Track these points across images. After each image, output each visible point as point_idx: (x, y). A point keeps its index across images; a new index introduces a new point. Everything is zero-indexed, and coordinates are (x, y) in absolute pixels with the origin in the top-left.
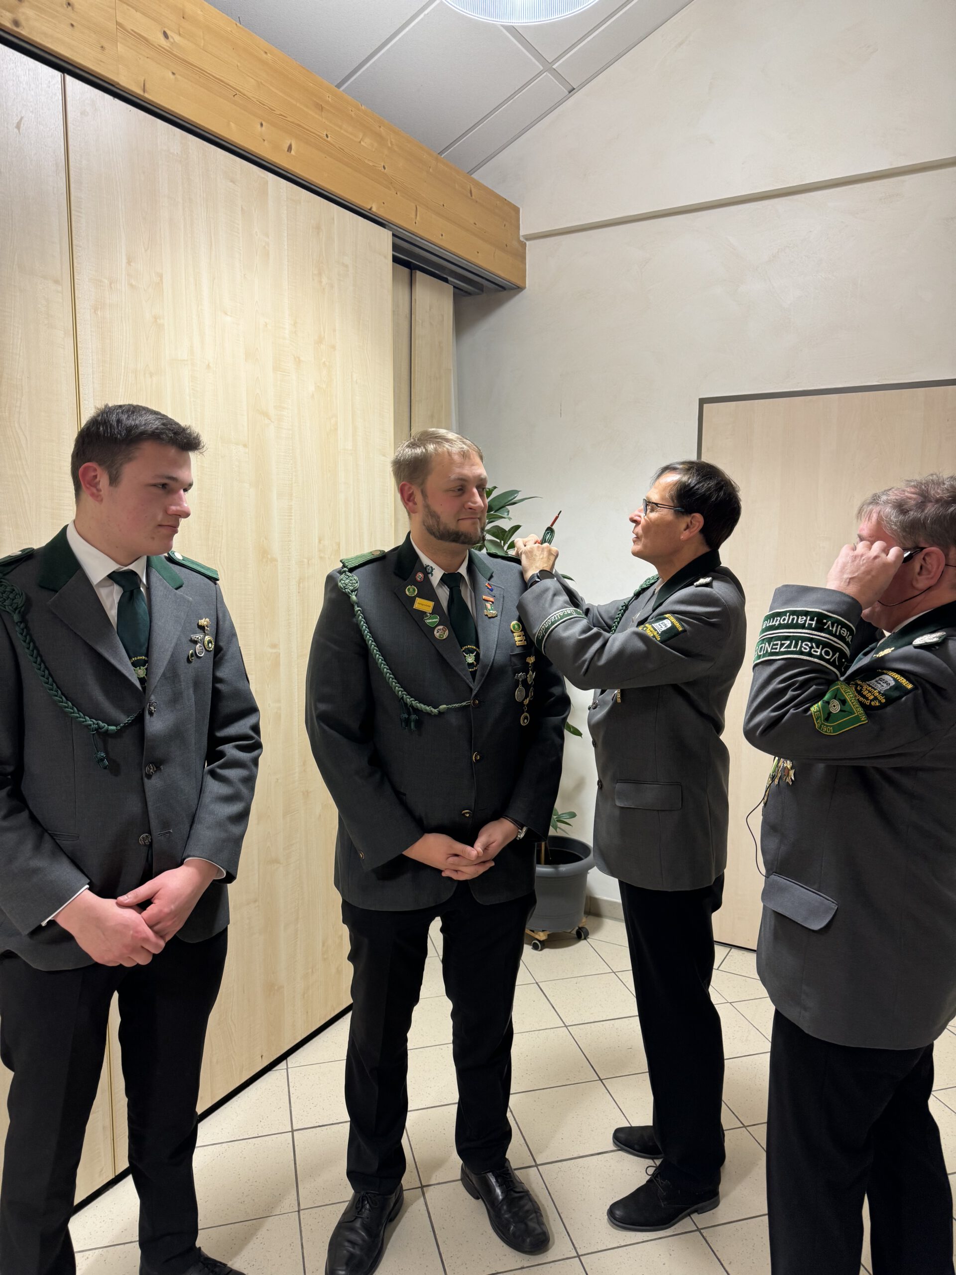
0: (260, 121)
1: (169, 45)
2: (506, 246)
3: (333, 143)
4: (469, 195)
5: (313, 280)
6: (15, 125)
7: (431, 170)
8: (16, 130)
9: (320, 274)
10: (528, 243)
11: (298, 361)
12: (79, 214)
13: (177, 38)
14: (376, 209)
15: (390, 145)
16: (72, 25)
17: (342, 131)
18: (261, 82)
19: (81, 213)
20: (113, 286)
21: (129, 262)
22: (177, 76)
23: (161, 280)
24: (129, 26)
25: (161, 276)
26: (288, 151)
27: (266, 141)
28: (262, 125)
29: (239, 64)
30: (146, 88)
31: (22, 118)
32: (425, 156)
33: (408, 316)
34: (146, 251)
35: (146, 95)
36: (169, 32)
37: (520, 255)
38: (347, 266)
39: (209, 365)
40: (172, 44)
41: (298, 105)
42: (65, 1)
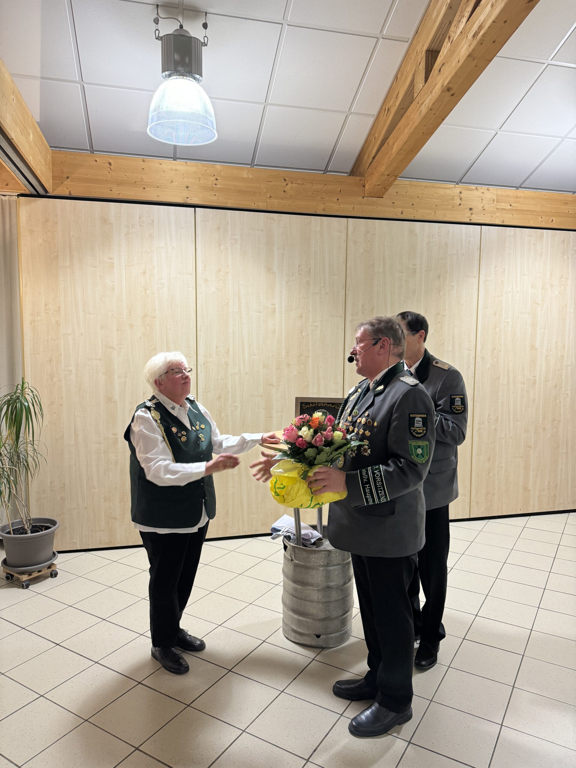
0: (541, 217)
3: (571, 213)
5: (560, 258)
6: (468, 243)
9: (563, 256)
11: (552, 285)
13: (514, 204)
16: (484, 215)
18: (543, 205)
20: (490, 275)
21: (495, 268)
22: (514, 215)
23: (504, 271)
24: (499, 208)
26: (552, 222)
27: (543, 222)
28: (542, 217)
29: (535, 203)
31: (470, 240)
34: (500, 263)
35: (504, 224)
36: (512, 204)
39: (518, 292)
40: (513, 207)
41: (557, 206)
42: (483, 209)
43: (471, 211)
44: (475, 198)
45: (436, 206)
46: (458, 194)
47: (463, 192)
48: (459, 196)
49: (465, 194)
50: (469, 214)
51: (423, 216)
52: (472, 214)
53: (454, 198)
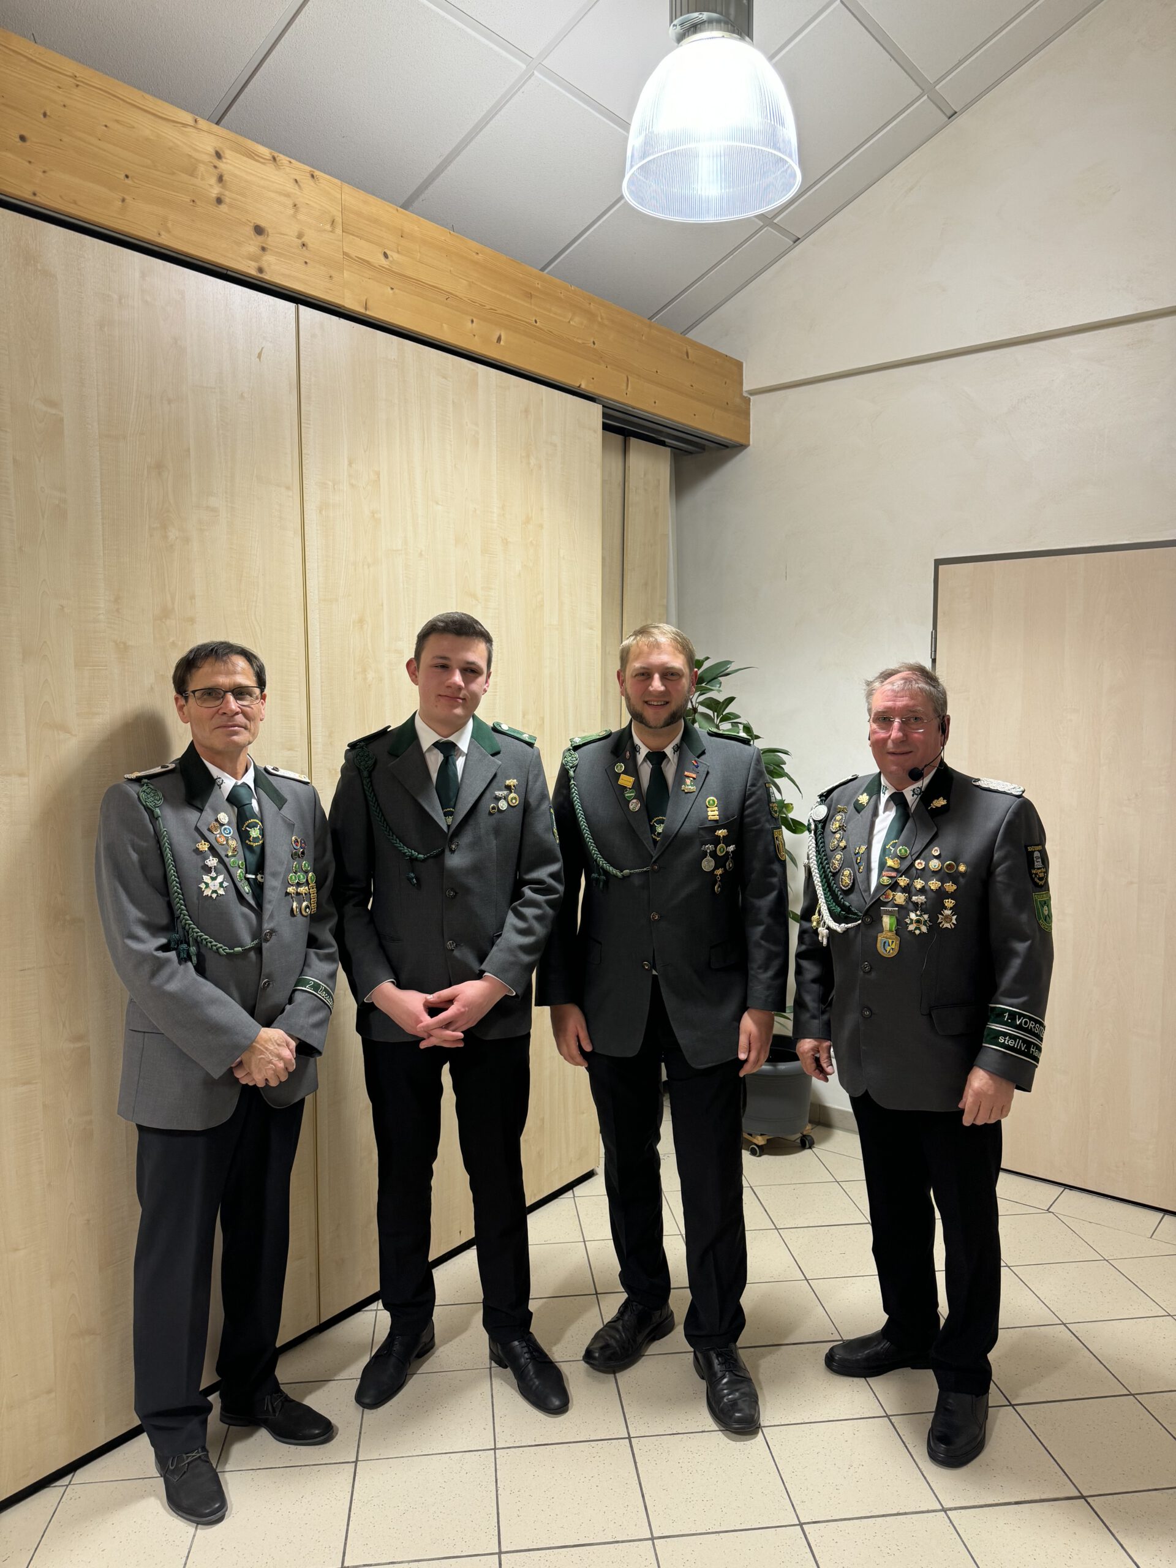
0: (471, 318)
1: (388, 263)
2: (727, 404)
3: (541, 327)
4: (686, 357)
5: (521, 462)
6: (257, 355)
7: (644, 338)
8: (258, 360)
9: (528, 456)
10: (751, 398)
11: (505, 542)
12: (308, 426)
13: (396, 256)
14: (584, 385)
15: (600, 319)
16: (306, 263)
17: (551, 315)
18: (473, 282)
19: (309, 424)
20: (336, 487)
21: (350, 464)
22: (396, 291)
23: (379, 477)
24: (353, 254)
25: (378, 474)
26: (497, 342)
27: (476, 337)
28: (472, 321)
29: (452, 269)
30: (367, 306)
31: (262, 348)
32: (637, 326)
33: (622, 484)
34: (365, 452)
35: (368, 313)
36: (389, 253)
37: (743, 411)
38: (555, 446)
39: (421, 553)
40: (391, 262)
41: (508, 296)
42: (300, 241)
43: (260, 238)
44: (273, 195)
45: (127, 176)
46: (206, 158)
47: (227, 156)
48: (215, 167)
49: (234, 164)
50: (252, 246)
51: (75, 202)
52: (263, 249)
53: (195, 169)
